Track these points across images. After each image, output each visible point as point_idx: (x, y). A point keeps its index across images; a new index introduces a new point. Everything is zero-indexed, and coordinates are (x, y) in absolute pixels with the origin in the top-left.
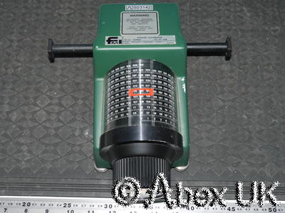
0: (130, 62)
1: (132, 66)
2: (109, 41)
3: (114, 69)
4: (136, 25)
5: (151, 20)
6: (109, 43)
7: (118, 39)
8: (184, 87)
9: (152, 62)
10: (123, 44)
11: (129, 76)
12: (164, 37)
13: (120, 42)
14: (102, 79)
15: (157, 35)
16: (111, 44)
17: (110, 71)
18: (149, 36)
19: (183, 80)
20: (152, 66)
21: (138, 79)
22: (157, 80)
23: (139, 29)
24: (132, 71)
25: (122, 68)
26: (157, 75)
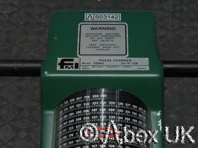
0: (89, 92)
1: (91, 97)
2: (62, 64)
3: (68, 99)
4: (98, 43)
5: (117, 35)
6: (62, 67)
7: (74, 62)
8: (160, 124)
9: (117, 92)
10: (81, 68)
11: (87, 111)
12: (134, 60)
13: (77, 66)
14: (52, 112)
15: (125, 58)
16: (64, 69)
17: (63, 102)
18: (115, 58)
19: (159, 114)
20: (117, 97)
21: (99, 115)
22: (124, 117)
23: (101, 47)
24: (91, 104)
25: (78, 99)
26: (124, 109)
